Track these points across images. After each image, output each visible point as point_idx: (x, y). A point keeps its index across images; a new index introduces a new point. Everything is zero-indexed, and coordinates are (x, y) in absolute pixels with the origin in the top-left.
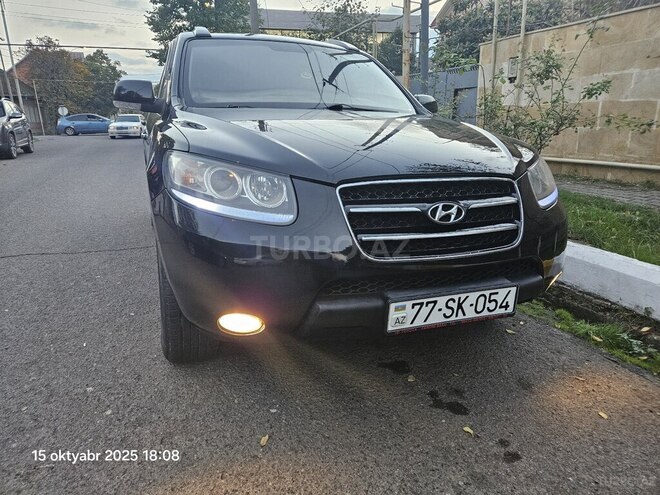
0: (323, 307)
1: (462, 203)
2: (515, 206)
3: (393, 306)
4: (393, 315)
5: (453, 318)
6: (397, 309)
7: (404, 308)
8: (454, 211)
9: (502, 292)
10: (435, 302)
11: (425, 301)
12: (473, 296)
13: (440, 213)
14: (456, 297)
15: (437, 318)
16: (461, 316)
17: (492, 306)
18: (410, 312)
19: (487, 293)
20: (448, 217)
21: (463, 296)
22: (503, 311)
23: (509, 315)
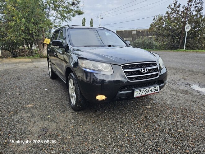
0: (120, 92)
1: (147, 68)
2: (157, 68)
3: (135, 91)
4: (135, 93)
5: (147, 94)
6: (136, 92)
7: (137, 91)
8: (145, 70)
9: (157, 87)
10: (143, 90)
11: (141, 90)
12: (151, 88)
13: (143, 70)
14: (147, 89)
15: (144, 94)
16: (148, 93)
17: (155, 90)
18: (138, 92)
19: (153, 88)
20: (144, 71)
21: (149, 88)
22: (157, 92)
23: (158, 92)
